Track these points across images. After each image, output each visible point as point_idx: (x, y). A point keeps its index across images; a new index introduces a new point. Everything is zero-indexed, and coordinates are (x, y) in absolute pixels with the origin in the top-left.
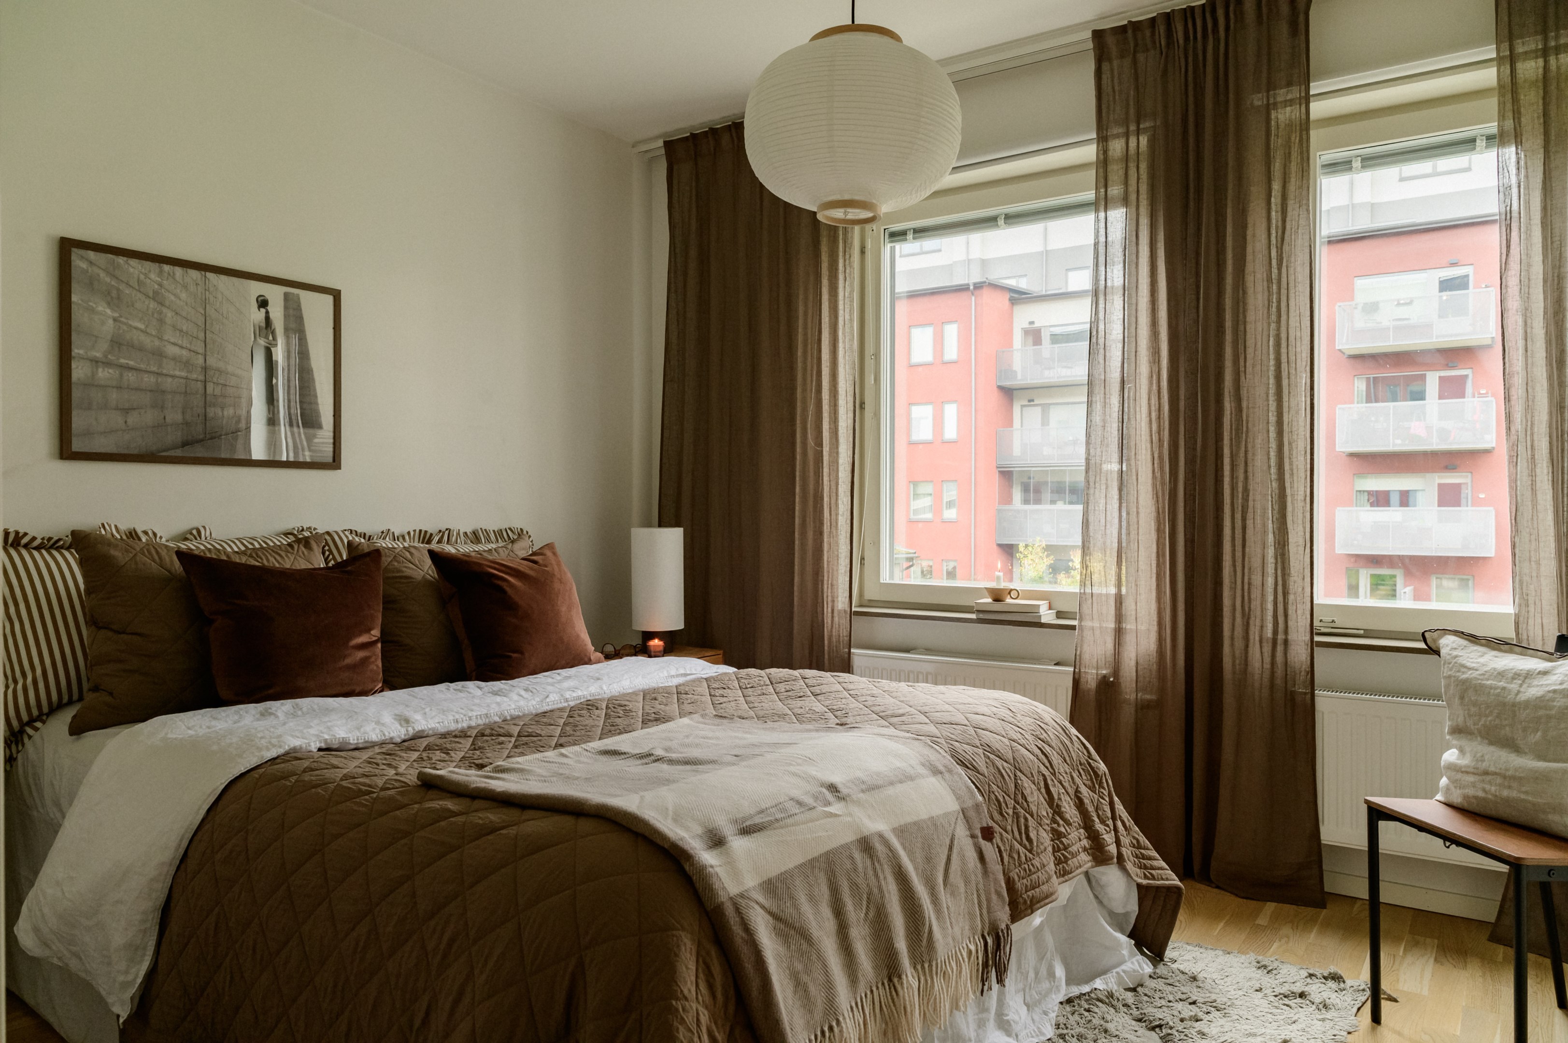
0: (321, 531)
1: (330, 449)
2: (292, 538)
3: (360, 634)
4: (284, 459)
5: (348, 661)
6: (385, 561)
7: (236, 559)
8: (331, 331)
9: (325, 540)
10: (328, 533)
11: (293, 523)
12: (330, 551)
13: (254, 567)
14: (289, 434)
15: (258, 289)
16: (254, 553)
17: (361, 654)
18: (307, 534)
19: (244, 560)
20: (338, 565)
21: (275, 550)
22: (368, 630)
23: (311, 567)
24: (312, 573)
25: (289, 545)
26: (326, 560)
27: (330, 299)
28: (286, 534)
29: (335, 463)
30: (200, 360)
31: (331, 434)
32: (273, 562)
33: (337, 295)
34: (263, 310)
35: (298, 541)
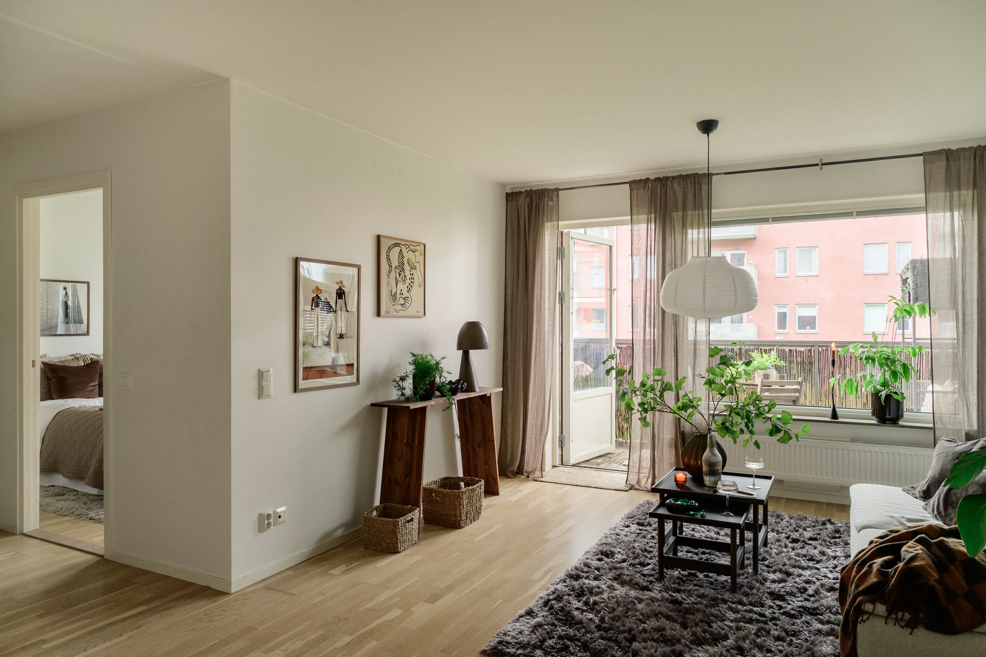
0: (83, 354)
1: (86, 329)
2: (74, 357)
3: (92, 383)
4: (72, 333)
5: (88, 390)
6: (100, 362)
7: (57, 364)
8: (87, 294)
9: (84, 357)
10: (85, 355)
11: (74, 352)
12: (85, 360)
13: (62, 366)
14: (74, 327)
15: (62, 285)
16: (62, 362)
17: (92, 388)
18: (78, 356)
19: (59, 364)
20: (88, 365)
21: (68, 361)
22: (94, 382)
23: (78, 365)
24: (79, 367)
25: (73, 359)
26: (84, 363)
27: (86, 285)
28: (72, 355)
29: (88, 334)
30: (46, 307)
31: (86, 325)
32: (67, 364)
33: (88, 283)
34: (65, 291)
35: (75, 358)
